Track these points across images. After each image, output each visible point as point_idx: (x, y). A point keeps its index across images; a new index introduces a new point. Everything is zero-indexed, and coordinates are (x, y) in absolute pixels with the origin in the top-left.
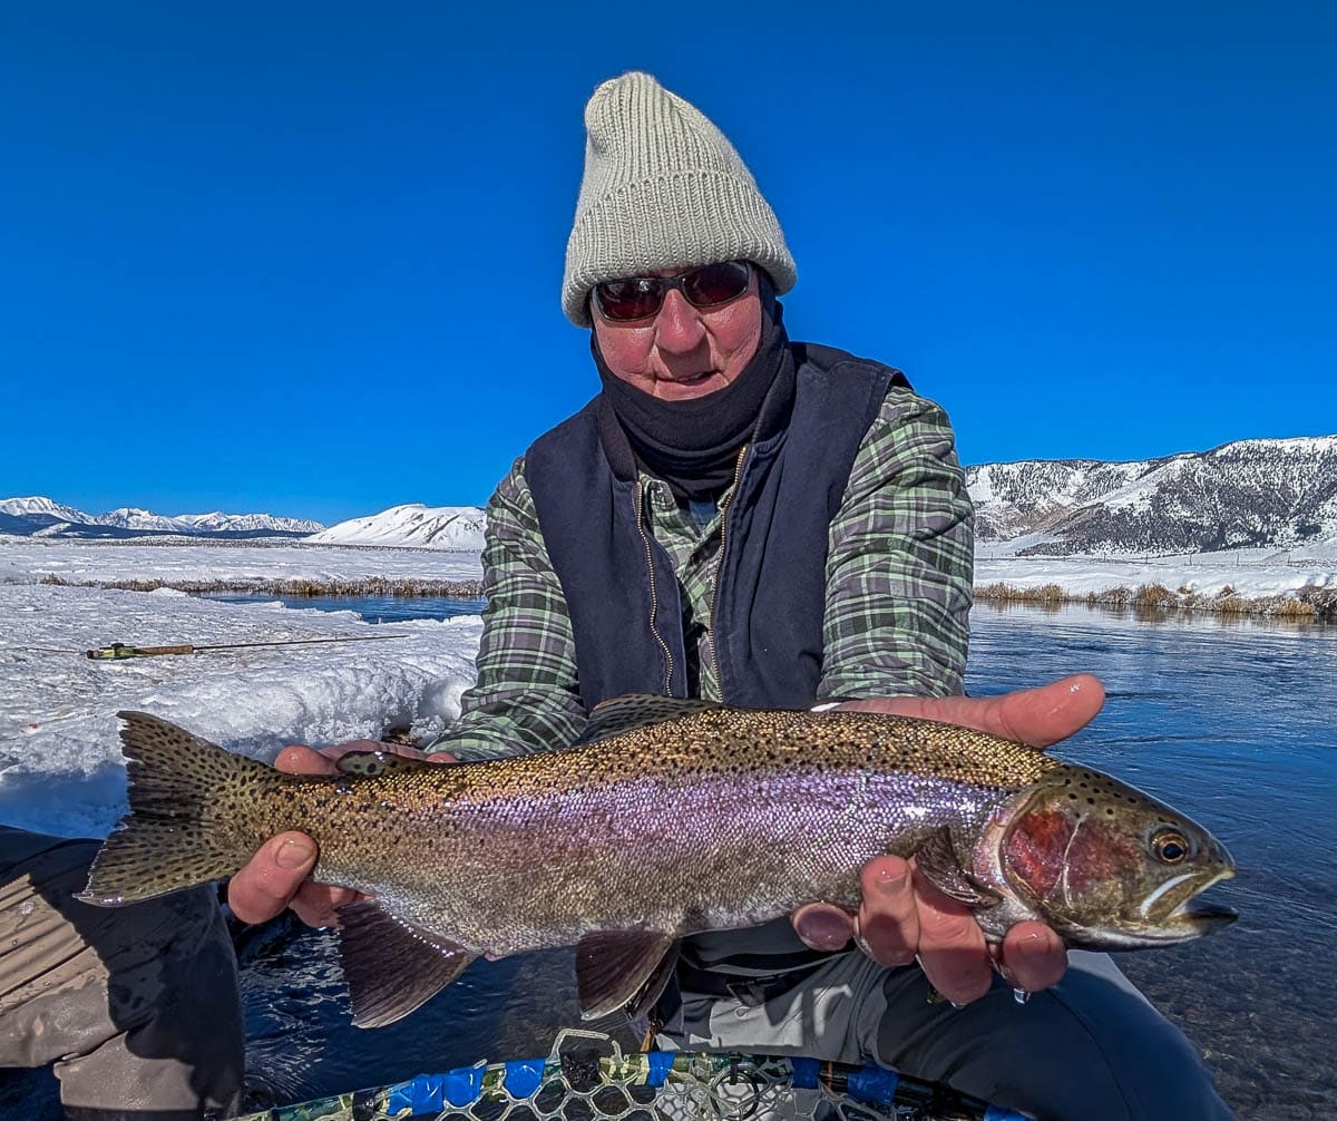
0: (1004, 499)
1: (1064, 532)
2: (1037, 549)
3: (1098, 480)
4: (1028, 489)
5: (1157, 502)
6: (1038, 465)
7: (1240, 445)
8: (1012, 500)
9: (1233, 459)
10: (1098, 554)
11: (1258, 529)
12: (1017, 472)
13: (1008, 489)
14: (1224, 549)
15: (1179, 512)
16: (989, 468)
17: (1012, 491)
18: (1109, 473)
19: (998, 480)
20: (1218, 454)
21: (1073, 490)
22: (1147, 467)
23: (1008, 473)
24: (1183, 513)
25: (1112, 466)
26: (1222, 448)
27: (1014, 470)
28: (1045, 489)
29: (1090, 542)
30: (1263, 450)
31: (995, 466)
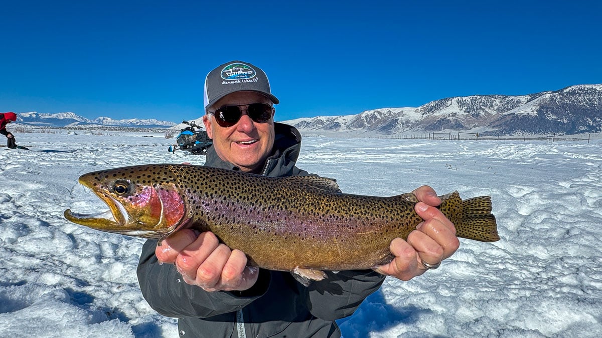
0: (465, 112)
1: (497, 126)
2: (486, 133)
3: (508, 103)
4: (475, 108)
5: (539, 112)
6: (479, 97)
7: (574, 87)
8: (468, 112)
9: (573, 93)
10: (516, 136)
11: (591, 124)
12: (469, 100)
13: (466, 107)
14: (576, 133)
15: (551, 117)
16: (456, 99)
17: (468, 109)
18: (512, 100)
19: (461, 104)
20: (565, 91)
21: (496, 108)
22: (529, 98)
23: (465, 101)
24: (553, 117)
25: (512, 97)
26: (566, 88)
27: (468, 99)
28: (483, 107)
29: (510, 130)
30: (586, 89)
31: (459, 98)
